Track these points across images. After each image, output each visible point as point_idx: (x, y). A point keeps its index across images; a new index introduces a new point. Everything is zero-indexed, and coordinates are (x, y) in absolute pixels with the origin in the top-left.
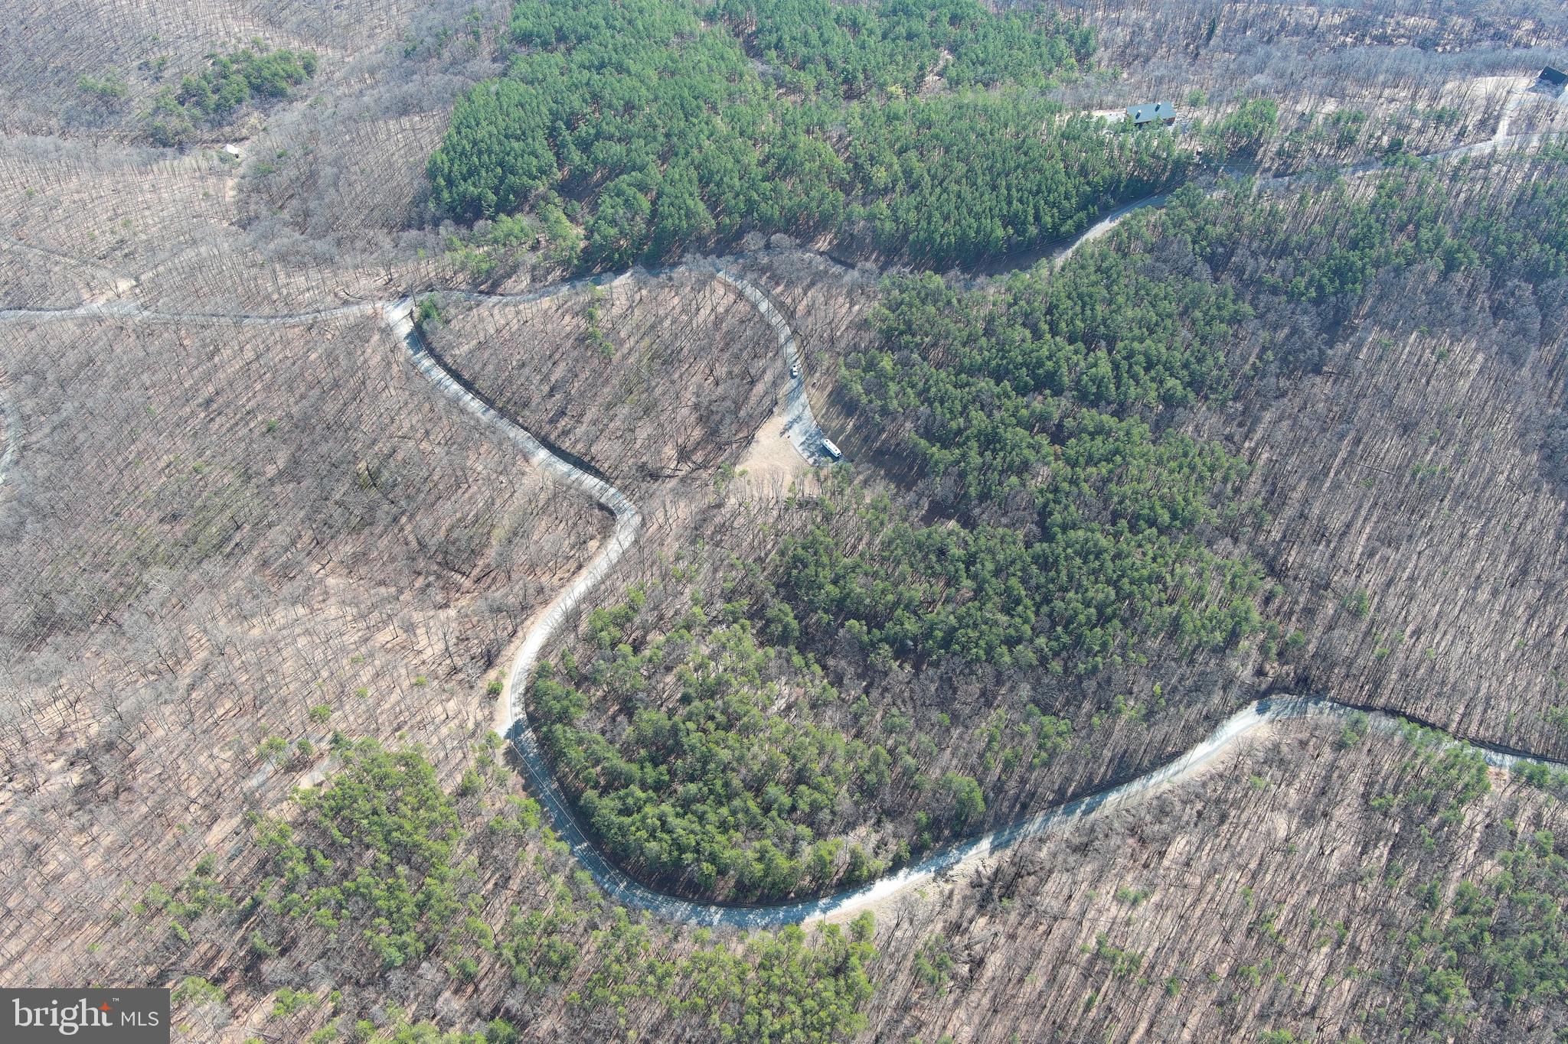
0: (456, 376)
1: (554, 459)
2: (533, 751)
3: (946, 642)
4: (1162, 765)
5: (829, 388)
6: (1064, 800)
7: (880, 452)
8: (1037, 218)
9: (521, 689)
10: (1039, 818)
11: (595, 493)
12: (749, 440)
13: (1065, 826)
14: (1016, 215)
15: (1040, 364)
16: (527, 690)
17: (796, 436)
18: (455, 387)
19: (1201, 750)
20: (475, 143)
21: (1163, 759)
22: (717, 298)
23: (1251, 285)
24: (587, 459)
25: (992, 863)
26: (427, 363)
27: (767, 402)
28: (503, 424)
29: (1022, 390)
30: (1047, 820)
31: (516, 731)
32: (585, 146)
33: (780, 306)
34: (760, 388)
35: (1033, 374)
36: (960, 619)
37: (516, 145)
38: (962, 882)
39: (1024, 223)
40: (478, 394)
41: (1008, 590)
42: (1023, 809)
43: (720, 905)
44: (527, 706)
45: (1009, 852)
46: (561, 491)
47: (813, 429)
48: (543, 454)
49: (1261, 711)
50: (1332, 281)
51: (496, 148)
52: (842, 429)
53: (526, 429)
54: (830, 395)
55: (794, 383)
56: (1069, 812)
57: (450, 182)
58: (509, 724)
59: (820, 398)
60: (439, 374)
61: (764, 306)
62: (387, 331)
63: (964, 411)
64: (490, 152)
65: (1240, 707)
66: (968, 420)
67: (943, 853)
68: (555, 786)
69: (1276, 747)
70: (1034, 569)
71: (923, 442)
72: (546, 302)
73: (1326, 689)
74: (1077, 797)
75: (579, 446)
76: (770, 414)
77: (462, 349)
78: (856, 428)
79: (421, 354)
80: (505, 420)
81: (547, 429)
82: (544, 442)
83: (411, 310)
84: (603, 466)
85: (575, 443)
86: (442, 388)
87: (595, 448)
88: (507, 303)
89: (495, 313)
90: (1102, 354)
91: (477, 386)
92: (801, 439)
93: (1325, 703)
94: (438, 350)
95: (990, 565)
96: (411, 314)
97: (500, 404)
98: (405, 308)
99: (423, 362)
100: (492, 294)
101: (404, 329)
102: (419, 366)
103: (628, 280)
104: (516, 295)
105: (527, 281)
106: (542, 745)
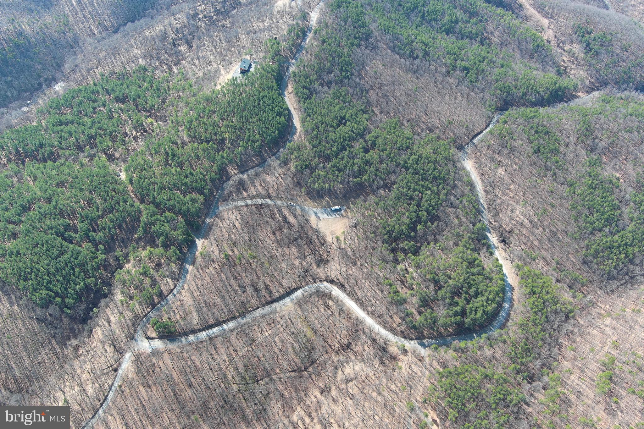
0: (210, 327)
5: (307, 198)
6: (479, 211)
7: (345, 196)
12: (316, 230)
13: (487, 216)
16: (405, 338)
17: (324, 216)
18: (215, 330)
21: (473, 184)
24: (288, 290)
25: (494, 235)
26: (192, 338)
27: (300, 219)
30: (484, 218)
33: (253, 197)
34: (291, 219)
38: (499, 244)
40: (225, 322)
43: (503, 303)
44: (412, 339)
45: (492, 230)
46: (300, 303)
47: (322, 210)
48: (275, 305)
52: (328, 202)
53: (257, 309)
54: (310, 198)
56: (483, 212)
58: (419, 347)
59: (310, 203)
60: (203, 335)
61: (249, 202)
65: (462, 163)
67: (490, 245)
68: (450, 338)
69: (476, 162)
71: (359, 179)
72: (191, 276)
73: (462, 145)
75: (281, 290)
76: (307, 220)
77: (195, 319)
78: (330, 198)
79: (183, 339)
80: (247, 315)
81: (263, 300)
82: (269, 303)
83: (146, 338)
84: (294, 286)
85: (278, 291)
86: (213, 335)
87: (284, 285)
88: (178, 292)
89: (182, 298)
90: (348, 123)
91: (221, 320)
92: (326, 215)
93: (466, 147)
94: (187, 330)
95: (413, 185)
96: (149, 338)
97: (237, 314)
98: (142, 341)
99: (190, 339)
100: (166, 297)
101: (158, 344)
102: (192, 342)
103: (202, 241)
104: (175, 287)
105: (170, 280)
106: (432, 338)
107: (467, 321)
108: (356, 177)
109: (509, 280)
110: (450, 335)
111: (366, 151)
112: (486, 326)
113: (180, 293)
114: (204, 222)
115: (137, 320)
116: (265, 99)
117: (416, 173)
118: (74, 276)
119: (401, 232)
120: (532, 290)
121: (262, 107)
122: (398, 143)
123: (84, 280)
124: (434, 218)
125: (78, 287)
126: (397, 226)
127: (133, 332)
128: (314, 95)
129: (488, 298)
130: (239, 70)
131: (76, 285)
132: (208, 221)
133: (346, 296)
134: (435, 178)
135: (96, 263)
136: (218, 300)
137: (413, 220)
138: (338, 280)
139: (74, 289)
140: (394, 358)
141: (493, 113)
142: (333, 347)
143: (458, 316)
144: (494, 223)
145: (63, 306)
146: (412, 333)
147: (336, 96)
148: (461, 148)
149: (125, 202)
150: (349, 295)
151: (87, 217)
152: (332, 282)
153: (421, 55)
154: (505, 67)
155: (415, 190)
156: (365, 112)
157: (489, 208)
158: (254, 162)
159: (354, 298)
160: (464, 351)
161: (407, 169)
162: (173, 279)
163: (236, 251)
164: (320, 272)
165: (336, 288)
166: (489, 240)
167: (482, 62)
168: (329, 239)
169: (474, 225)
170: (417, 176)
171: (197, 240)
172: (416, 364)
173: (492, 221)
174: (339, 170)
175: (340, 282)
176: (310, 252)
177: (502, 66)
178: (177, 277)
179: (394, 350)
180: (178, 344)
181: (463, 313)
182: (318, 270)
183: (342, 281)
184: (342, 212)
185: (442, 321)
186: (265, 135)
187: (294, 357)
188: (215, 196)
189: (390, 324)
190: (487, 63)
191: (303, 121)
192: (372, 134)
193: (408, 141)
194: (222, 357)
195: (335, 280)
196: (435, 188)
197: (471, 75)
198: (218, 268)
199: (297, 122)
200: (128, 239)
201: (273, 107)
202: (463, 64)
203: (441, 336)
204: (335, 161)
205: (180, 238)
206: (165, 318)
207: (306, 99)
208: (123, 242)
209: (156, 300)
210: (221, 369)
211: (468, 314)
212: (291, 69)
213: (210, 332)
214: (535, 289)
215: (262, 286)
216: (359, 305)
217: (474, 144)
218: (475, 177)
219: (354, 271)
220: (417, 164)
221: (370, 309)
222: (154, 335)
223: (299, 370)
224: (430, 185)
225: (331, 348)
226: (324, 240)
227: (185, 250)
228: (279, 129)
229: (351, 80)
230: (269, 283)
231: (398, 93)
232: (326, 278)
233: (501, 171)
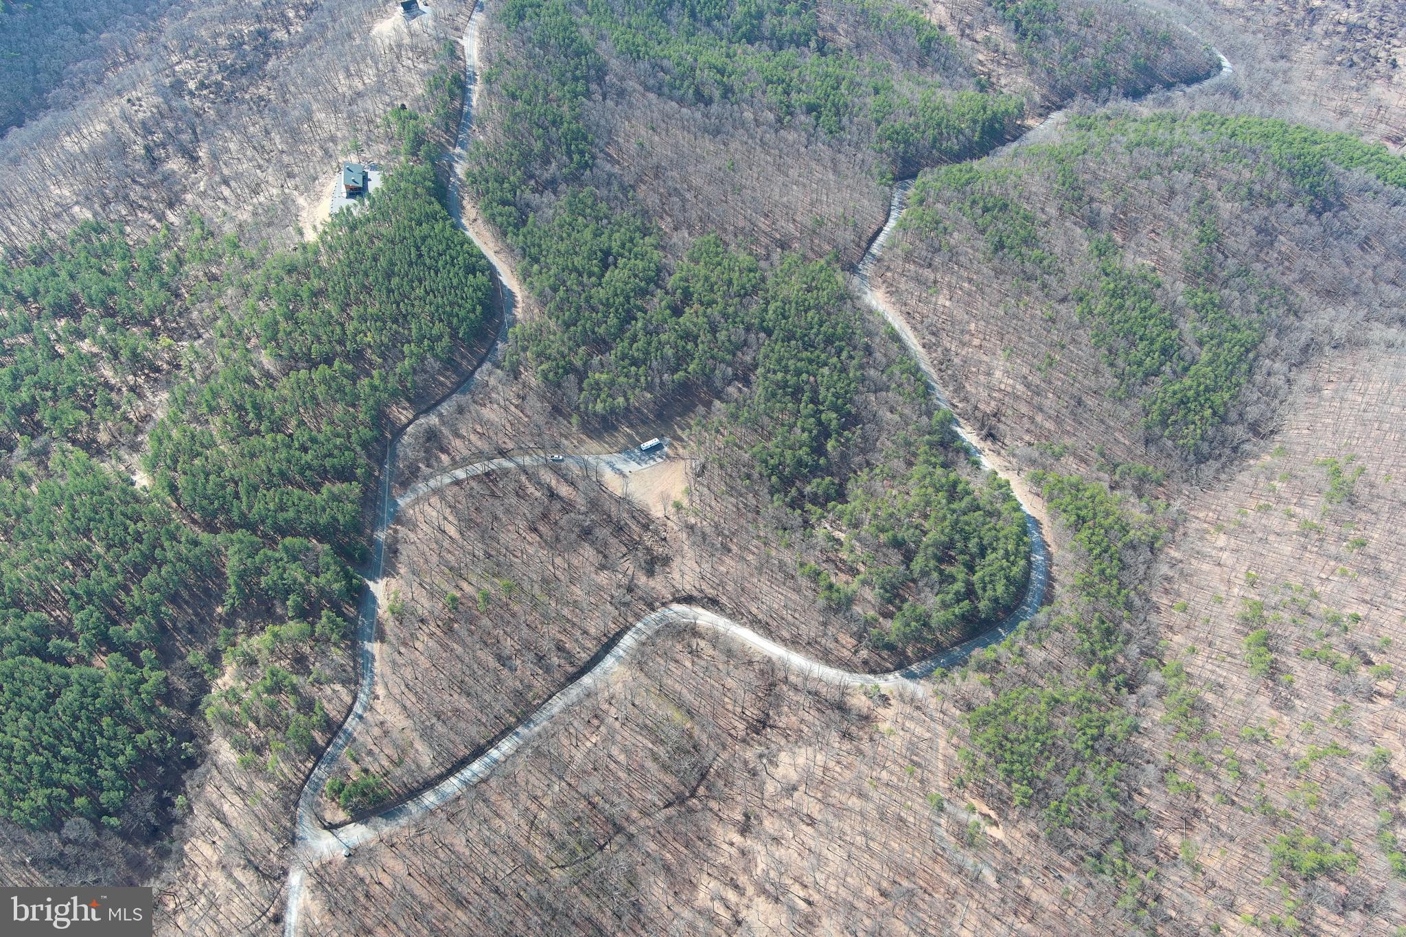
0: (464, 763)
1: (597, 670)
4: (902, 340)
5: (584, 437)
6: (926, 388)
9: (871, 677)
10: (938, 401)
11: (642, 638)
12: (624, 501)
13: (943, 394)
16: (873, 672)
17: (631, 467)
18: (476, 766)
19: (892, 321)
24: (605, 640)
25: (969, 429)
26: (430, 798)
27: (583, 485)
28: (540, 717)
30: (940, 399)
31: (911, 676)
33: (465, 462)
34: (564, 490)
38: (983, 444)
40: (492, 743)
44: (888, 671)
45: (961, 420)
46: (639, 661)
47: (622, 456)
48: (587, 680)
49: (865, 293)
52: (628, 435)
53: (550, 697)
54: (591, 438)
56: (934, 389)
58: (906, 682)
59: (593, 445)
60: (452, 785)
61: (460, 474)
65: (863, 300)
67: (967, 449)
68: (959, 648)
69: (889, 292)
72: (383, 664)
73: (851, 263)
75: (589, 644)
76: (599, 483)
77: (425, 756)
78: (631, 426)
79: (411, 805)
80: (534, 716)
81: (557, 675)
82: (573, 678)
83: (325, 828)
84: (614, 628)
85: (584, 648)
86: (475, 780)
87: (593, 631)
88: (365, 709)
89: (381, 718)
90: (621, 262)
91: (482, 742)
92: (633, 464)
93: (860, 266)
94: (415, 785)
95: (791, 362)
96: (332, 827)
97: (513, 720)
98: (318, 837)
99: (427, 802)
100: (340, 727)
101: (357, 834)
102: (432, 807)
103: (382, 583)
104: (355, 698)
105: (338, 687)
106: (924, 658)
107: (983, 605)
108: (674, 371)
109: (1027, 508)
110: (956, 644)
111: (677, 312)
112: (1016, 607)
113: (369, 708)
114: (372, 541)
115: (291, 796)
116: (429, 241)
117: (789, 337)
118: (103, 737)
119: (800, 463)
120: (1078, 516)
121: (428, 261)
122: (735, 282)
123: (130, 739)
124: (850, 420)
125: (121, 759)
126: (788, 453)
127: (289, 824)
128: (531, 215)
129: (1007, 551)
130: (344, 189)
131: (115, 756)
132: (381, 536)
133: (728, 621)
134: (829, 341)
135: (148, 693)
136: (462, 702)
137: (815, 432)
138: (701, 591)
139: (114, 767)
140: (866, 719)
141: (891, 187)
142: (733, 732)
143: (962, 600)
144: (960, 405)
145: (97, 813)
146: (884, 659)
147: (576, 209)
148: (852, 268)
149: (173, 537)
150: (732, 616)
151: (90, 594)
152: (689, 600)
153: (717, 94)
154: (882, 92)
155: (798, 373)
156: (646, 232)
157: (941, 378)
158: (442, 384)
159: (745, 619)
160: (994, 667)
161: (769, 333)
162: (344, 683)
163: (465, 585)
164: (658, 585)
165: (700, 610)
166: (963, 441)
167: (838, 88)
168: (657, 512)
169: (929, 414)
170: (793, 342)
171: (371, 584)
172: (912, 718)
173: (955, 401)
174: (635, 362)
175: (706, 597)
176: (624, 550)
177: (877, 92)
178: (352, 675)
179: (859, 702)
180: (403, 821)
181: (970, 593)
182: (652, 583)
183: (711, 592)
184: (666, 449)
185: (938, 617)
186: (455, 320)
187: (662, 776)
188: (378, 478)
189: (836, 653)
190: (848, 89)
191: (525, 276)
192: (678, 275)
193: (752, 275)
194: (511, 820)
195: (695, 593)
196: (835, 360)
197: (827, 117)
198: (438, 632)
199: (509, 280)
200: (202, 621)
201: (452, 258)
202: (804, 98)
203: (940, 649)
204: (620, 347)
205: (336, 586)
206: (355, 772)
207: (516, 226)
208: (191, 630)
209: (320, 738)
210: (515, 847)
211: (980, 592)
212: (460, 169)
213: (466, 773)
214: (1082, 513)
215: (546, 645)
216: (761, 632)
217: (873, 256)
218: (898, 322)
219: (729, 565)
220: (785, 317)
221: (786, 634)
222: (341, 816)
223: (681, 800)
224: (823, 356)
225: (730, 735)
226: (647, 516)
227: (351, 611)
228: (481, 303)
229: (595, 170)
230: (559, 636)
231: (697, 181)
232: (673, 595)
233: (943, 300)
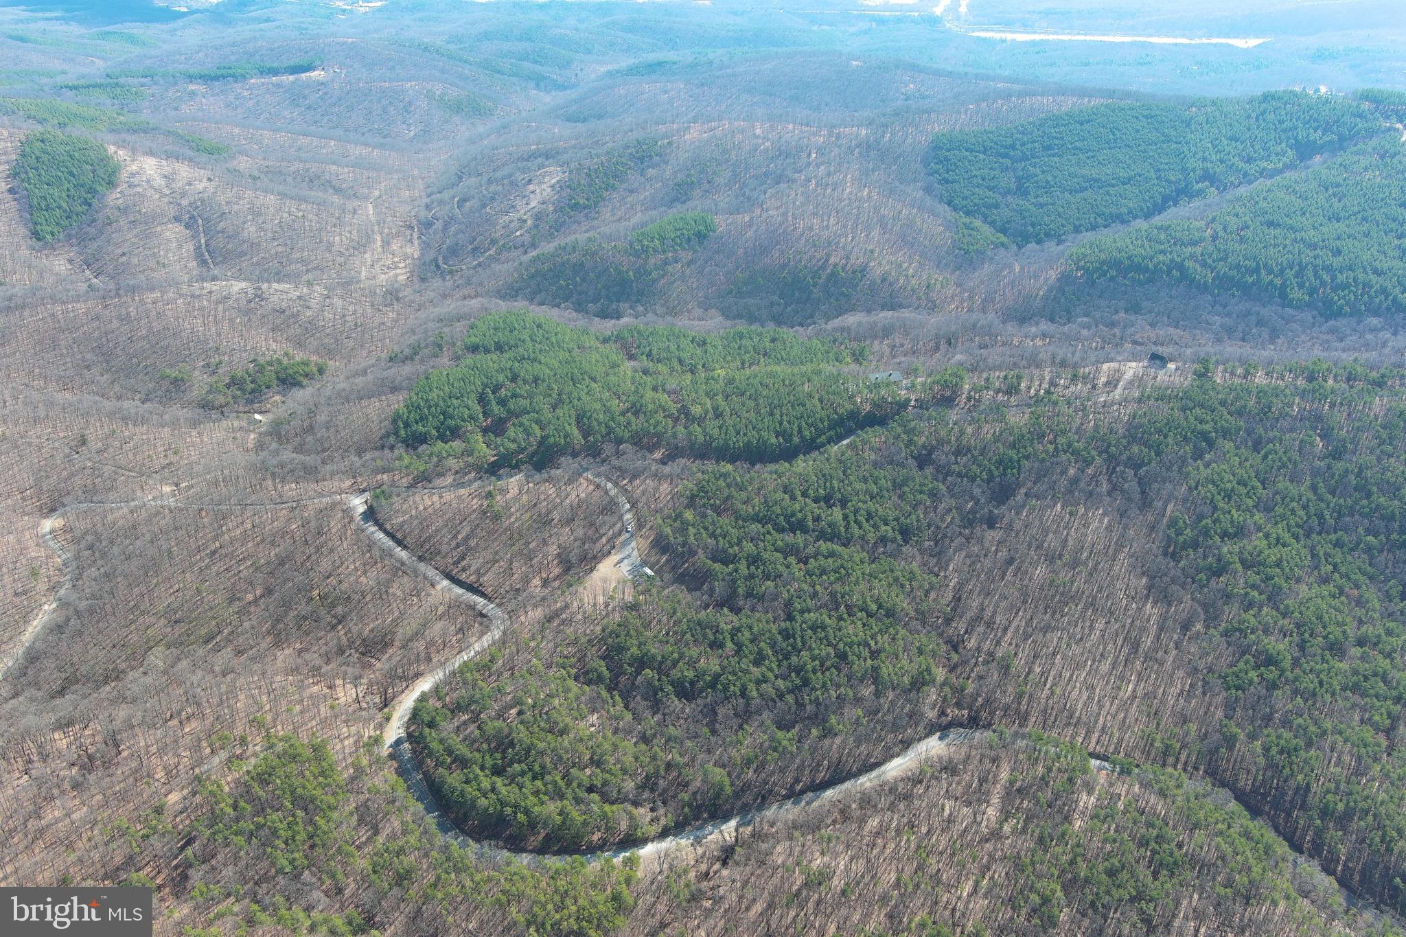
0: (391, 535)
1: (453, 586)
2: (408, 755)
3: (713, 685)
4: (867, 771)
5: (652, 538)
6: (793, 795)
7: (682, 575)
8: (800, 431)
9: (406, 719)
10: (775, 807)
11: (479, 607)
12: (591, 569)
14: (785, 431)
15: (793, 514)
16: (410, 719)
17: (625, 567)
18: (390, 543)
19: (896, 762)
20: (427, 401)
21: (868, 767)
22: (582, 489)
23: (943, 472)
24: (476, 585)
25: (736, 835)
26: (373, 529)
27: (608, 547)
28: (422, 566)
29: (781, 530)
30: (780, 808)
31: (398, 742)
32: (502, 402)
33: (624, 491)
34: (603, 540)
35: (788, 522)
36: (723, 668)
37: (455, 401)
38: (713, 847)
39: (791, 435)
40: (405, 547)
41: (760, 652)
42: (764, 799)
43: (531, 852)
44: (408, 728)
45: (749, 828)
46: (454, 606)
47: (637, 561)
48: (446, 583)
49: (940, 739)
50: (998, 468)
51: (441, 403)
52: (658, 561)
53: (436, 568)
54: (652, 541)
55: (627, 535)
56: (796, 802)
57: (407, 425)
58: (393, 739)
59: (644, 544)
60: (380, 535)
61: (613, 492)
62: (348, 512)
63: (739, 543)
64: (437, 405)
65: (927, 736)
66: (742, 549)
67: (701, 828)
69: (950, 760)
70: (779, 638)
71: (709, 562)
72: (462, 491)
73: (990, 724)
74: (803, 792)
75: (472, 578)
76: (606, 554)
77: (399, 520)
78: (668, 561)
79: (369, 524)
80: (423, 563)
81: (451, 568)
82: (448, 576)
84: (488, 590)
85: (469, 576)
86: (381, 544)
88: (434, 493)
89: (426, 499)
91: (405, 542)
92: (628, 567)
94: (381, 521)
96: (367, 501)
97: (421, 553)
98: (362, 498)
99: (370, 528)
100: (425, 488)
101: (359, 510)
102: (367, 531)
103: (521, 478)
104: (441, 488)
105: (449, 481)
106: (415, 752)
127: (372, 488)
162: (452, 482)
166: (712, 826)
171: (521, 474)
178: (457, 483)
180: (361, 523)
198: (484, 507)
213: (386, 540)
222: (372, 502)
227: (500, 471)
